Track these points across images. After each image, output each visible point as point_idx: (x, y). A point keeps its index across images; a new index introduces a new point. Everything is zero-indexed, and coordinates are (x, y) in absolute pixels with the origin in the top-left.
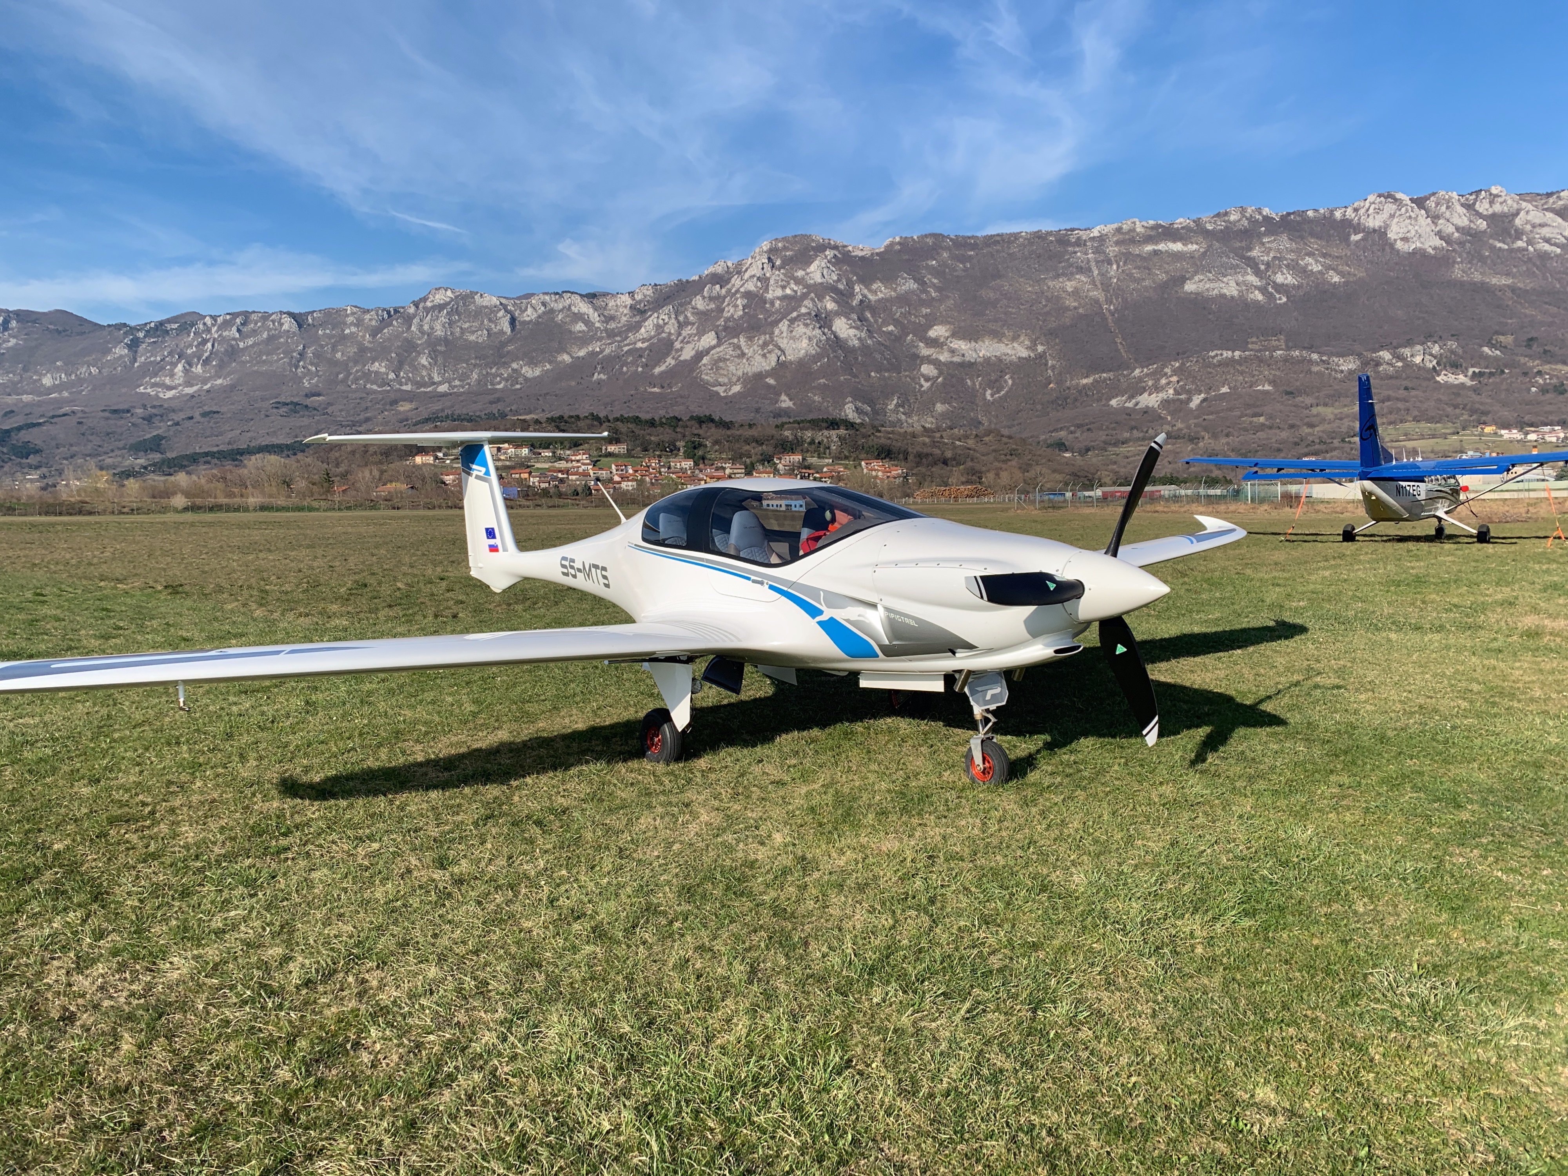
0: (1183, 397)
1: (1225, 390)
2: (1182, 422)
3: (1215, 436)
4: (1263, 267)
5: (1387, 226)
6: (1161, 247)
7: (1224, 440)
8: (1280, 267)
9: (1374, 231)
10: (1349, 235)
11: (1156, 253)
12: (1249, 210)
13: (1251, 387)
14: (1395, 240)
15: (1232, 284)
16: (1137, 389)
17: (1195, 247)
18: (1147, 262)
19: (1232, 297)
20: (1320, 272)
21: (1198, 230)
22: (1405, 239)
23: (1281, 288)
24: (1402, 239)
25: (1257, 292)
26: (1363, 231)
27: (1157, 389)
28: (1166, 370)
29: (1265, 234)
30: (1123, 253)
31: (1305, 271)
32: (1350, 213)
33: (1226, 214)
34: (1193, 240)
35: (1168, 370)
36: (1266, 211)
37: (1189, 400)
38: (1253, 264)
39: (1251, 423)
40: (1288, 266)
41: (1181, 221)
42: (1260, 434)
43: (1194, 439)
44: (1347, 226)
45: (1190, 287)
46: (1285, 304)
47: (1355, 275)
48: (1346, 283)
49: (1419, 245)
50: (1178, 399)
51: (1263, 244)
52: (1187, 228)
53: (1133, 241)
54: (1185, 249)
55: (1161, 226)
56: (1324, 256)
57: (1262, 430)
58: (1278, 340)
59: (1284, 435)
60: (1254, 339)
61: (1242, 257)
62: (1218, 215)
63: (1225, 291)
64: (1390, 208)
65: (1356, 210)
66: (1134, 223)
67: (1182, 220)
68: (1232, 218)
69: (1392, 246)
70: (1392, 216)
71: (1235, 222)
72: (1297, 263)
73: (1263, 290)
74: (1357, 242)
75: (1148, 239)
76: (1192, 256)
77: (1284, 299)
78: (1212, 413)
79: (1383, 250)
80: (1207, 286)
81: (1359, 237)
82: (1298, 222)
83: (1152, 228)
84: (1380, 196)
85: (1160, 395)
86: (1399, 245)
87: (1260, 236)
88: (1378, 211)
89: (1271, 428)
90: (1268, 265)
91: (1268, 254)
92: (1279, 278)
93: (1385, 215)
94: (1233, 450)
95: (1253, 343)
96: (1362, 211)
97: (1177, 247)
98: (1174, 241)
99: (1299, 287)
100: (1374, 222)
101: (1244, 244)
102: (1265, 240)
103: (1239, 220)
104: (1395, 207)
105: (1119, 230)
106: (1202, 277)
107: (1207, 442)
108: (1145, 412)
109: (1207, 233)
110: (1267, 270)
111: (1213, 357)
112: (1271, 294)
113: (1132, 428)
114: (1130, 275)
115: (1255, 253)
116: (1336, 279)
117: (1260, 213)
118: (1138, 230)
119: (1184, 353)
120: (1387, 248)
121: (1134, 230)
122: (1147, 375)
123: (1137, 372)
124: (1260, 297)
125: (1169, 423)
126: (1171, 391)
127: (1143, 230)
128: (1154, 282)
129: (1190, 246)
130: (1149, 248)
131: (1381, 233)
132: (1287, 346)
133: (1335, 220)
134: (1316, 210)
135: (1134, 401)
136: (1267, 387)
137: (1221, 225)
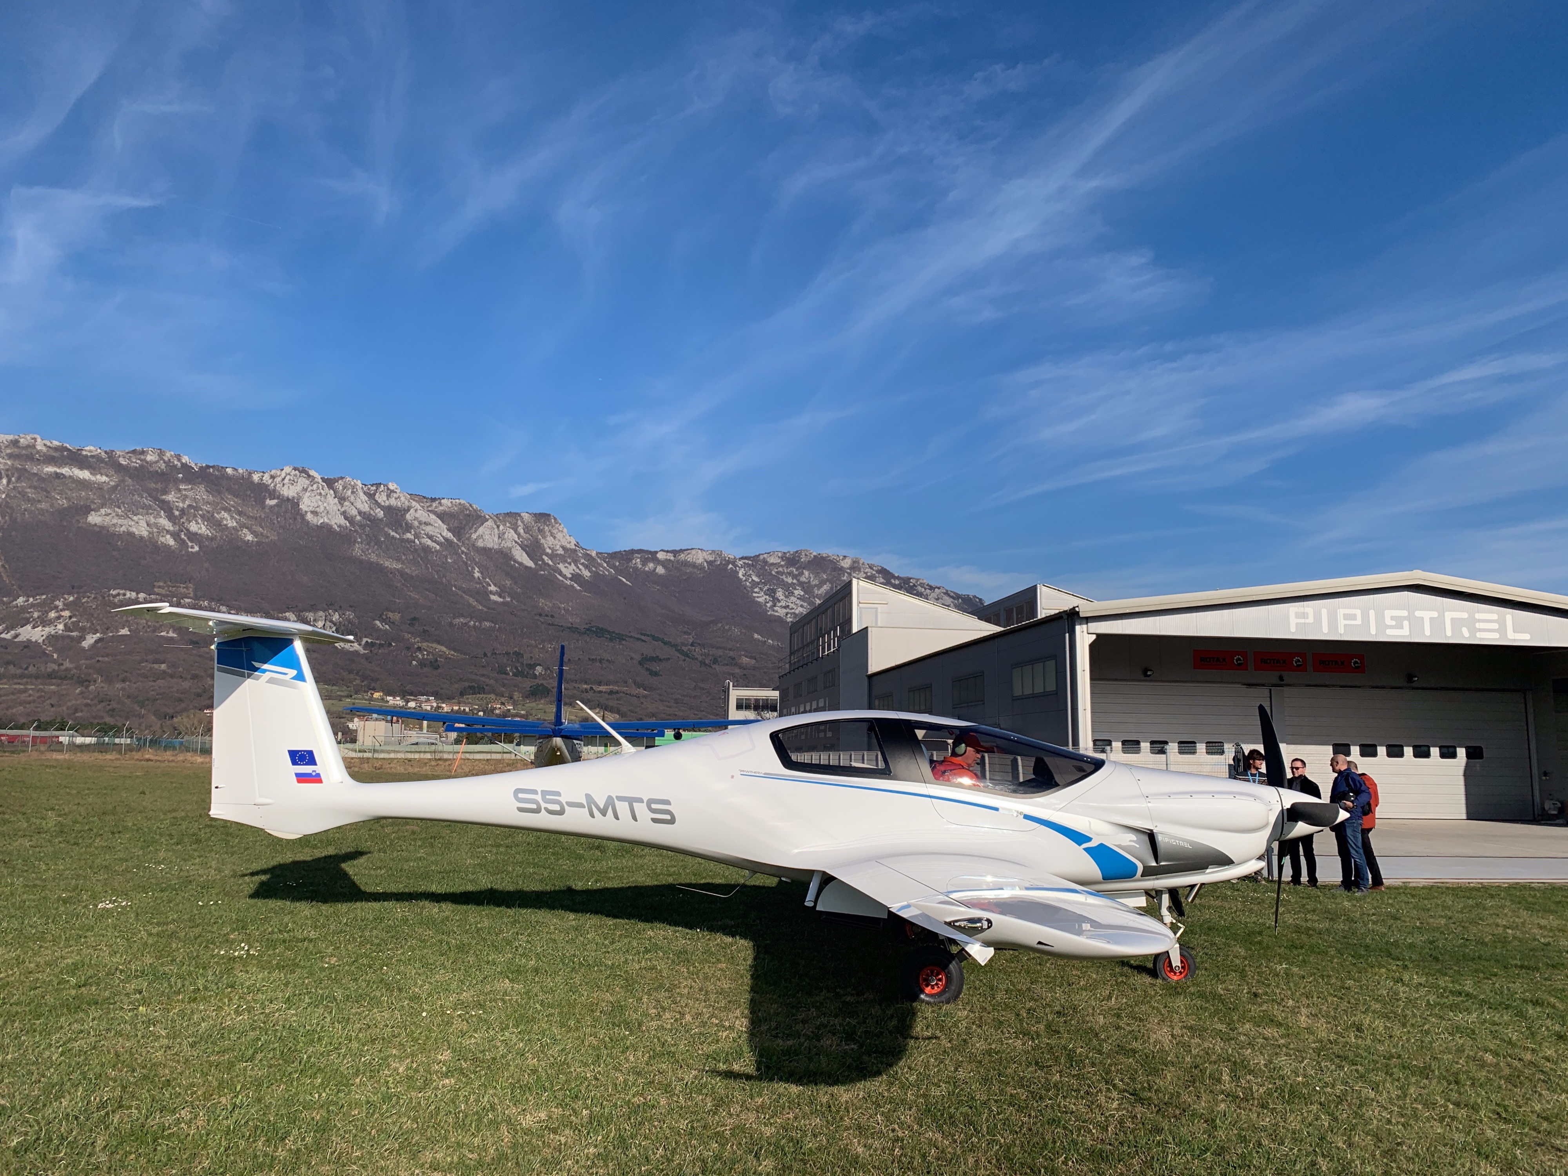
0: (74, 634)
1: (125, 632)
2: (71, 662)
3: (109, 680)
4: (177, 513)
5: (300, 498)
6: (65, 471)
7: (119, 685)
8: (195, 516)
9: (288, 499)
10: (265, 499)
11: (58, 476)
12: (168, 454)
13: (154, 631)
14: (306, 512)
15: (143, 523)
16: (19, 619)
17: (104, 479)
18: (45, 484)
19: (141, 537)
20: (234, 528)
21: (109, 462)
22: (315, 513)
23: (194, 537)
24: (312, 512)
25: (168, 536)
26: (278, 498)
27: (44, 622)
28: (57, 603)
29: (182, 481)
30: (17, 469)
31: (220, 525)
32: (266, 478)
33: (143, 452)
34: (103, 471)
35: (60, 604)
36: (185, 459)
37: (82, 638)
38: (168, 508)
39: (151, 669)
40: (202, 517)
41: (90, 449)
42: (160, 682)
43: (84, 682)
44: (262, 491)
45: (94, 518)
46: (197, 552)
47: (268, 537)
48: (259, 543)
49: (326, 520)
50: (69, 636)
51: (180, 490)
52: (98, 458)
53: (30, 458)
54: (93, 478)
55: (67, 449)
56: (240, 513)
57: (163, 678)
58: (187, 588)
59: (186, 685)
60: (161, 584)
61: (156, 499)
62: (134, 452)
63: (134, 530)
64: (303, 482)
65: (273, 477)
66: (35, 439)
67: (92, 448)
68: (149, 458)
69: (303, 516)
70: (305, 490)
71: (151, 463)
72: (213, 516)
73: (175, 536)
74: (271, 507)
75: (50, 460)
76: (100, 487)
77: (197, 548)
78: (107, 655)
79: (295, 519)
80: (115, 521)
81: (273, 502)
82: (216, 476)
83: (56, 449)
84: (295, 469)
85: (47, 629)
86: (309, 517)
87: (177, 481)
88: (293, 482)
89: (172, 676)
90: (183, 511)
91: (184, 501)
92: (193, 527)
93: (299, 488)
94: (129, 697)
95: (159, 587)
96: (278, 479)
97: (85, 474)
98: (81, 468)
99: (212, 539)
100: (289, 492)
101: (159, 486)
102: (182, 487)
103: (157, 462)
104: (307, 482)
105: (15, 443)
106: (109, 511)
107: (99, 685)
108: (26, 647)
109: (119, 468)
110: (181, 516)
111: (115, 596)
112: (183, 541)
113: (8, 663)
114: (24, 494)
115: (170, 497)
116: (250, 537)
117: (179, 460)
118: (39, 448)
119: (81, 587)
120: (298, 517)
121: (34, 446)
122: (32, 605)
123: (21, 600)
124: (171, 542)
125: (54, 662)
126: (61, 627)
127: (44, 449)
128: (52, 506)
129: (98, 477)
130: (50, 469)
131: (294, 503)
132: (196, 595)
133: (252, 482)
134: (235, 470)
135: (13, 632)
136: (171, 634)
137: (136, 462)
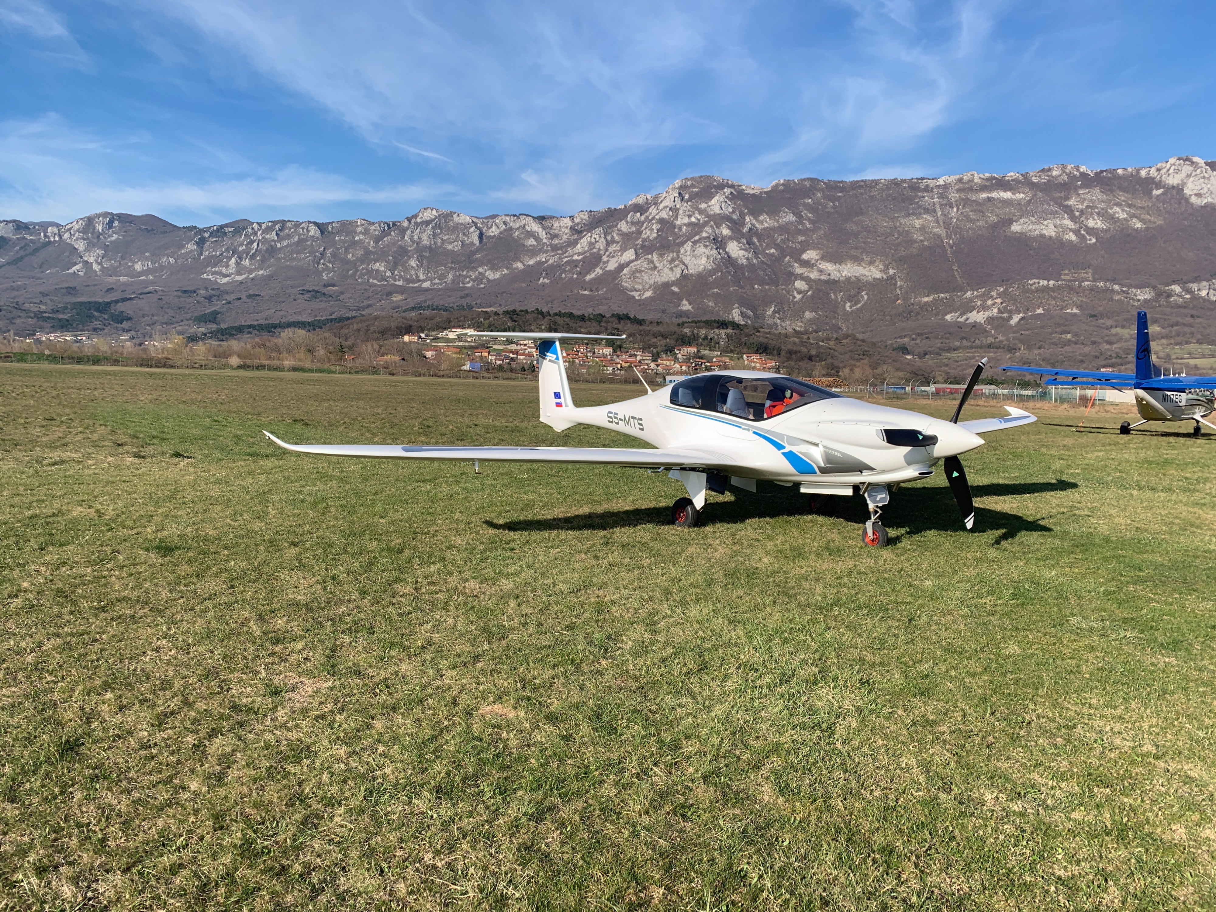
0: (1005, 315)
1: (1040, 311)
2: (1003, 335)
3: (1029, 348)
4: (1077, 214)
5: (1184, 184)
6: (994, 195)
7: (1036, 352)
8: (1092, 214)
9: (1173, 187)
10: (1152, 190)
11: (989, 199)
12: (1069, 168)
13: (1061, 309)
14: (1190, 195)
15: (1051, 226)
16: (968, 307)
17: (1022, 196)
18: (981, 207)
19: (1051, 237)
20: (1125, 219)
21: (1026, 182)
22: (1199, 195)
23: (1091, 231)
24: (1196, 195)
25: (1071, 234)
26: (1164, 187)
27: (984, 308)
28: (992, 293)
29: (1081, 187)
30: (963, 199)
31: (1113, 218)
32: (1153, 172)
33: (1049, 170)
34: (1021, 190)
35: (994, 294)
36: (1083, 169)
37: (1010, 318)
38: (1069, 211)
39: (1060, 338)
40: (1098, 214)
41: (1011, 175)
42: (1067, 348)
43: (1012, 350)
44: (1150, 183)
45: (1016, 228)
46: (1095, 244)
47: (1155, 223)
48: (1147, 229)
49: (1210, 200)
50: (1001, 317)
51: (1079, 195)
52: (1016, 181)
53: (971, 189)
54: (1014, 197)
55: (995, 178)
56: (1130, 206)
57: (1069, 345)
58: (1087, 273)
59: (1087, 349)
60: (1067, 272)
61: (1061, 205)
62: (1043, 171)
63: (1045, 232)
64: (1187, 169)
65: (1159, 170)
66: (973, 175)
67: (1012, 174)
68: (1054, 173)
69: (1187, 200)
70: (1189, 176)
71: (1056, 177)
72: (1106, 211)
73: (1076, 232)
74: (1158, 196)
75: (984, 188)
76: (1019, 203)
77: (1094, 240)
78: (1028, 330)
79: (1180, 203)
80: (1030, 227)
81: (1160, 192)
82: (1109, 178)
83: (988, 179)
84: (1179, 159)
85: (987, 313)
86: (1193, 199)
87: (1076, 188)
88: (1177, 171)
89: (1076, 343)
90: (1082, 212)
91: (1082, 204)
92: (1091, 223)
93: (1183, 175)
94: (1043, 360)
95: (1065, 275)
96: (1164, 171)
97: (1007, 195)
98: (1005, 191)
99: (1107, 230)
100: (1173, 180)
101: (1063, 194)
102: (1081, 192)
103: (1060, 175)
104: (1191, 168)
105: (960, 180)
106: (1026, 220)
107: (1022, 352)
108: (974, 326)
109: (1033, 186)
110: (1081, 216)
111: (1031, 285)
112: (1084, 235)
113: (963, 338)
114: (967, 217)
115: (1072, 202)
116: (1139, 225)
117: (1078, 170)
118: (976, 181)
119: (1008, 280)
120: (1183, 201)
121: (972, 181)
122: (977, 297)
123: (969, 294)
124: (1073, 237)
125: (992, 336)
126: (996, 311)
127: (979, 181)
128: (986, 222)
129: (1017, 195)
130: (984, 195)
131: (1179, 190)
132: (1093, 277)
133: (1140, 178)
134: (1125, 169)
135: (965, 317)
136: (1075, 311)
137: (1045, 179)
